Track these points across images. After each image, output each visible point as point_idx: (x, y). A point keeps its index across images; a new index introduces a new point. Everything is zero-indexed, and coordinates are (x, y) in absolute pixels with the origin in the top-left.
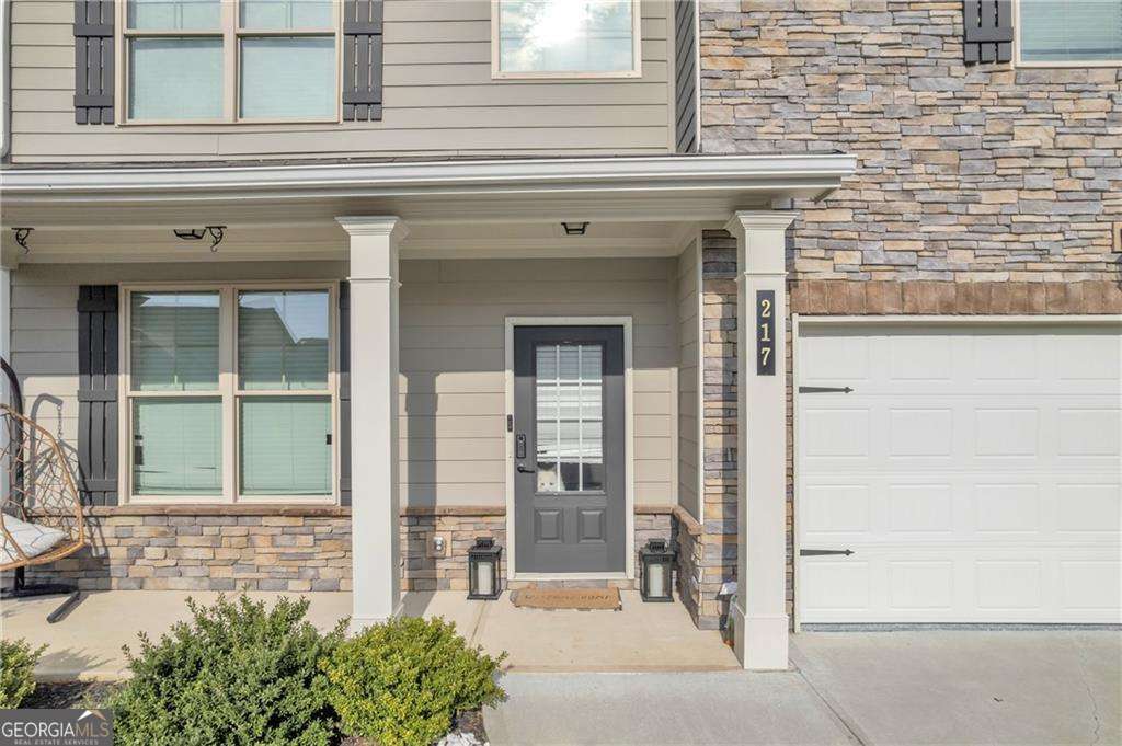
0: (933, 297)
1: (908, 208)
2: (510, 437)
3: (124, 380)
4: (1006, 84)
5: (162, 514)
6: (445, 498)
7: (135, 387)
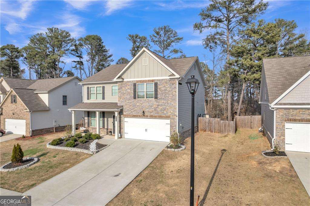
0: (131, 116)
1: (130, 109)
2: (112, 124)
3: (90, 118)
4: (136, 100)
5: (92, 128)
6: (109, 128)
7: (91, 119)
